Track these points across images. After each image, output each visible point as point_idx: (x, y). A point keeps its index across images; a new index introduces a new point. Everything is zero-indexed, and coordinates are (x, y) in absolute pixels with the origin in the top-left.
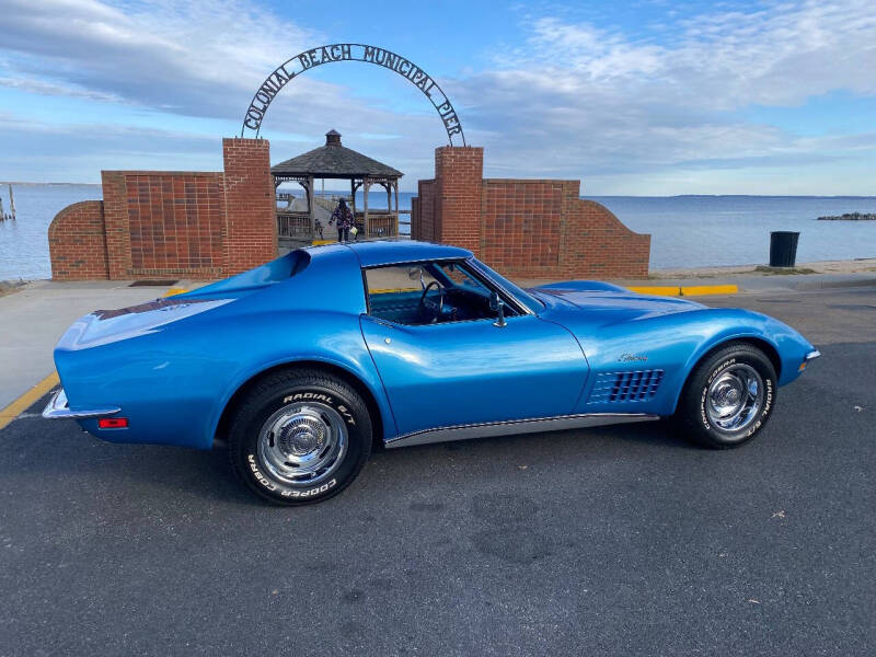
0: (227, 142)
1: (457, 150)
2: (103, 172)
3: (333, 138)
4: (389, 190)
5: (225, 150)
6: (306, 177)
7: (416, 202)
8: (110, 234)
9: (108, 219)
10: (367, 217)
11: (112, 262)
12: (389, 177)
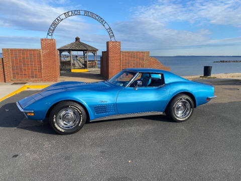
0: (42, 40)
1: (113, 42)
2: (3, 49)
3: (77, 39)
4: (94, 54)
5: (41, 43)
6: (69, 51)
7: (102, 58)
8: (5, 68)
9: (5, 64)
10: (88, 62)
11: (6, 77)
12: (94, 51)
